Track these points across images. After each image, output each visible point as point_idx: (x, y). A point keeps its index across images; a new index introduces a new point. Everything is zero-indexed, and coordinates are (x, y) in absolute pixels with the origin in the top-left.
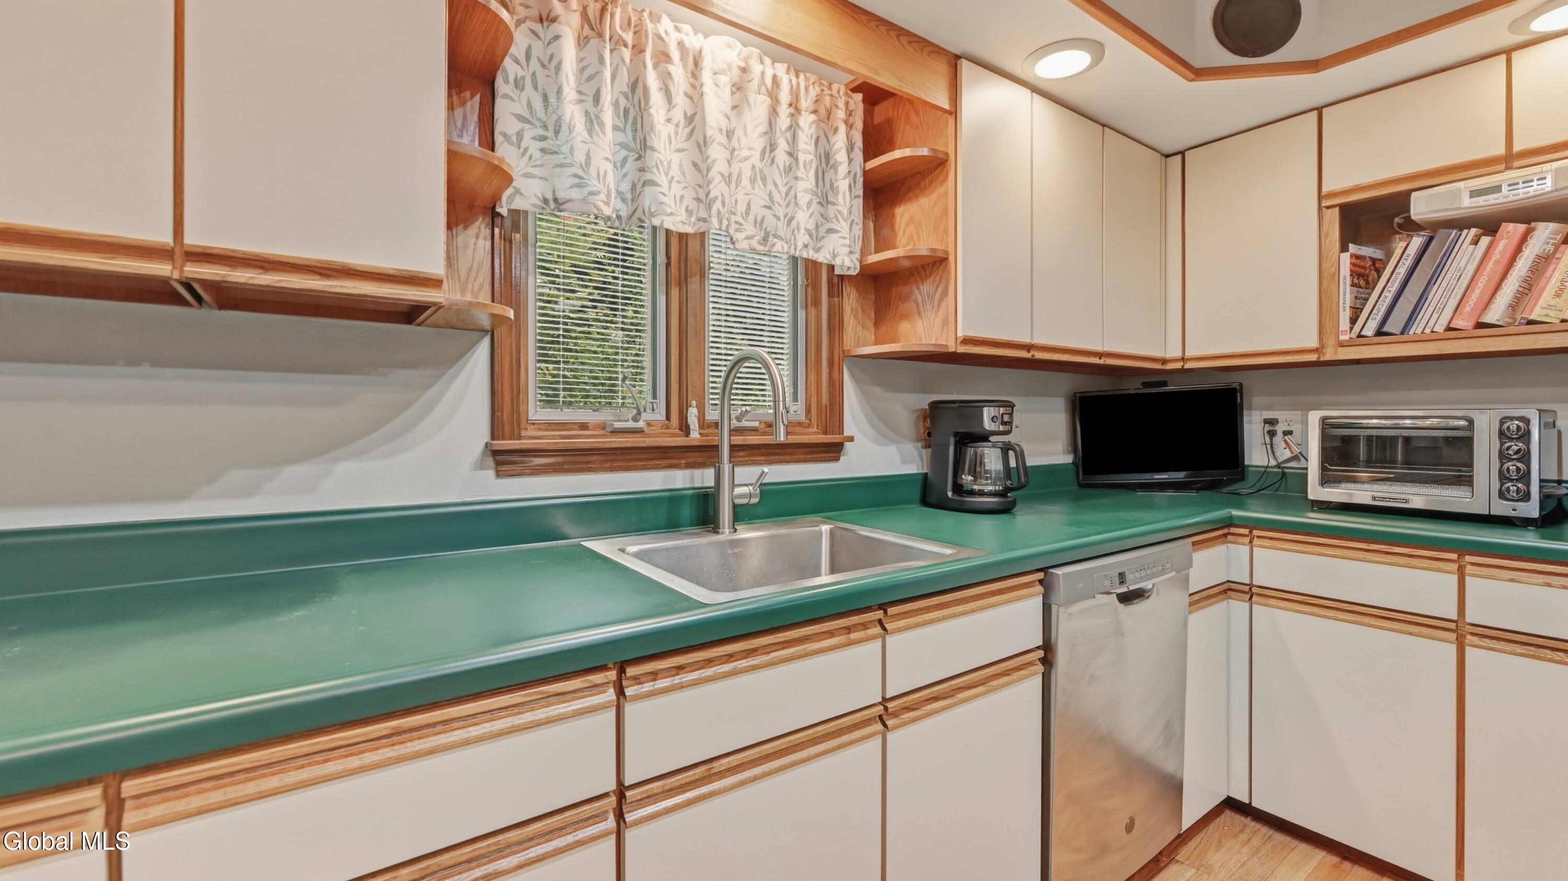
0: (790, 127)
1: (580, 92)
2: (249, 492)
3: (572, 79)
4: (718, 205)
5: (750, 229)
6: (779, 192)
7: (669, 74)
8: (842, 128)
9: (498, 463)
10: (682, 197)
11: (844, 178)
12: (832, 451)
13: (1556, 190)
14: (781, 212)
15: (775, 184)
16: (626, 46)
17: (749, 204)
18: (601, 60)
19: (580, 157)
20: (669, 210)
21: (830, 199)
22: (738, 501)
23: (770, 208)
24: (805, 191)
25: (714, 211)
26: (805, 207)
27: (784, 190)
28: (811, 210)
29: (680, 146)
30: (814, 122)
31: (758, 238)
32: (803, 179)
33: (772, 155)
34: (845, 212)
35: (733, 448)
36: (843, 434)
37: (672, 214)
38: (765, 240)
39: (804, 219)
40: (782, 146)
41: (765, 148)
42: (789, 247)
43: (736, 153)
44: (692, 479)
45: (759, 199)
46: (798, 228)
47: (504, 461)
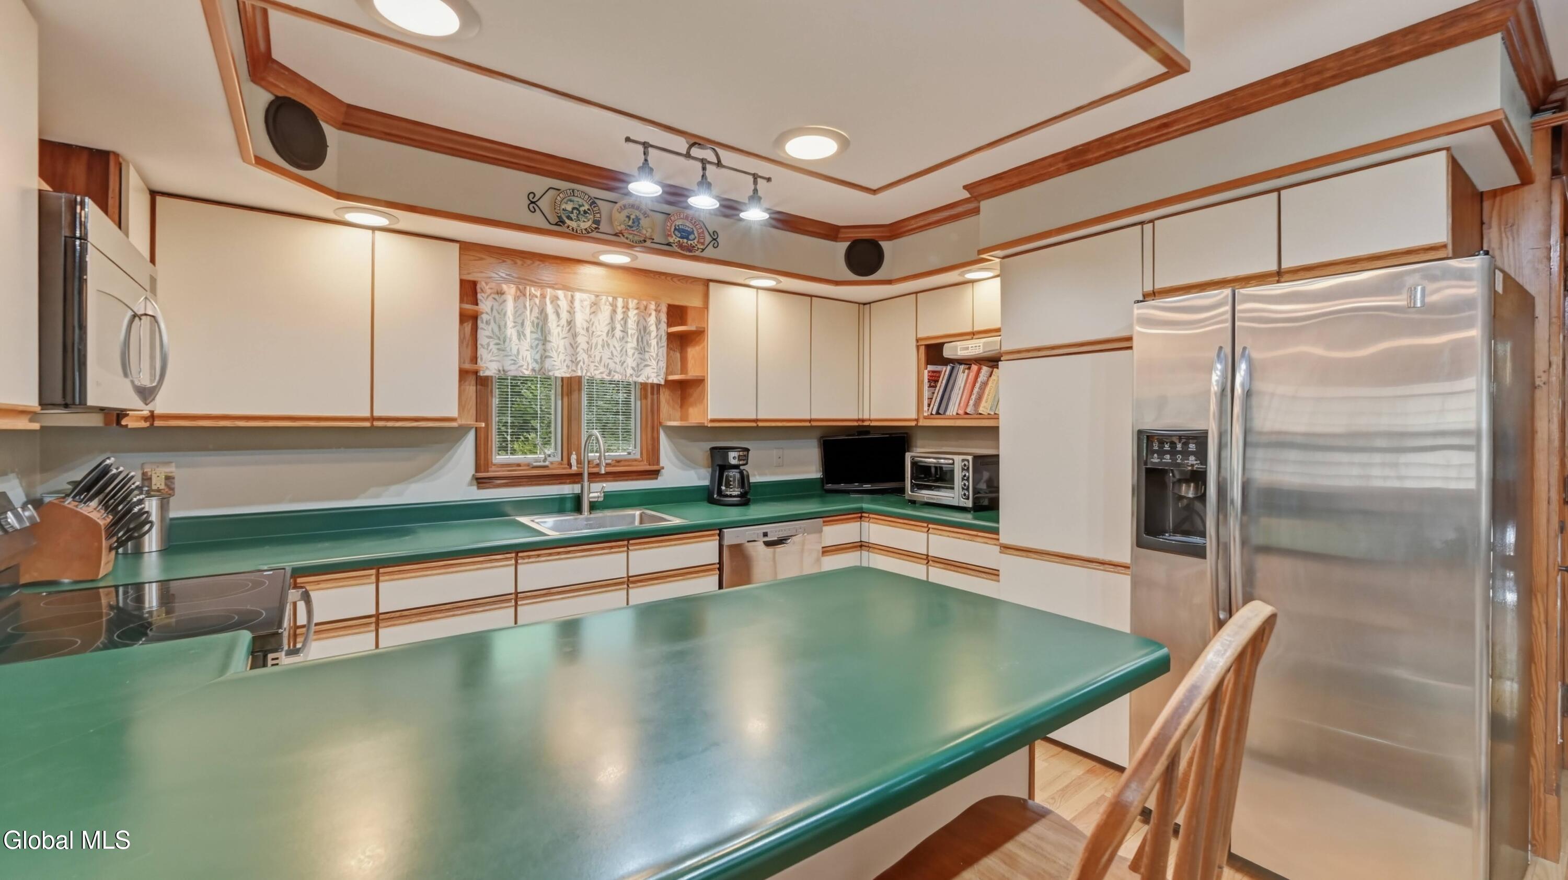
0: (623, 319)
1: (515, 322)
2: (377, 496)
3: (511, 318)
4: (581, 363)
5: (602, 369)
6: (617, 350)
7: (559, 306)
8: (654, 313)
9: (479, 483)
10: (565, 360)
11: (654, 339)
12: (654, 474)
13: (984, 352)
14: (617, 360)
15: (615, 347)
16: (537, 297)
17: (601, 357)
18: (525, 307)
19: (514, 352)
20: (557, 368)
21: (646, 349)
22: (591, 500)
23: (612, 359)
24: (631, 348)
25: (579, 367)
26: (631, 356)
27: (619, 349)
28: (634, 358)
29: (565, 336)
30: (636, 314)
31: (606, 373)
32: (630, 342)
33: (613, 333)
34: (655, 356)
35: (590, 474)
36: (659, 465)
37: (559, 369)
38: (609, 374)
39: (630, 362)
40: (619, 327)
41: (609, 331)
42: (622, 377)
43: (594, 333)
44: (573, 489)
45: (607, 354)
46: (628, 366)
47: (481, 482)
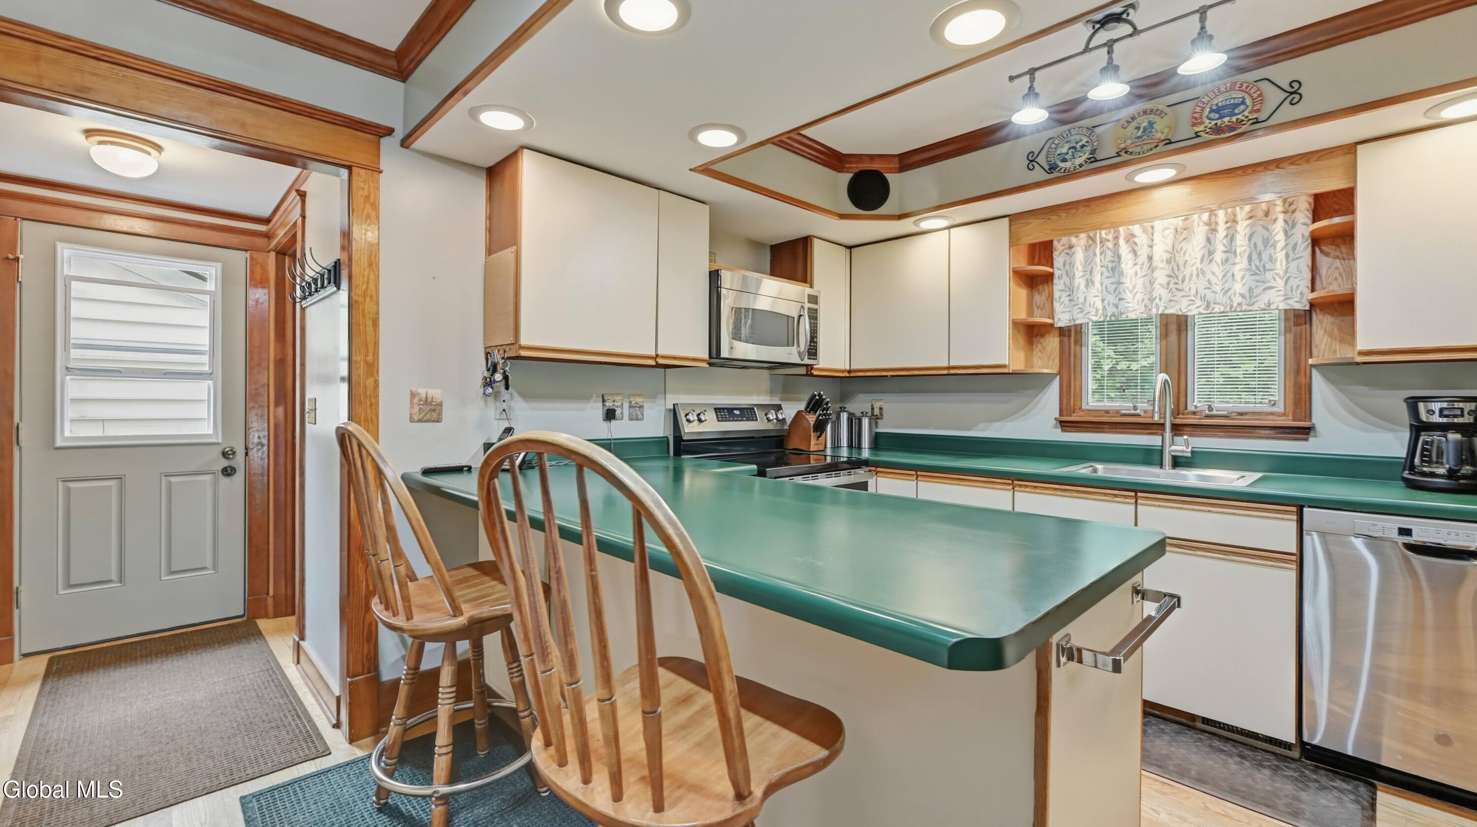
0: (1226, 236)
1: (1084, 272)
3: (1080, 268)
4: (1157, 301)
5: (1198, 302)
6: (1217, 277)
7: (1135, 243)
8: (1281, 217)
9: (1061, 426)
10: (1143, 300)
11: (1281, 251)
12: (1304, 433)
14: (1218, 289)
15: (1213, 273)
16: (1109, 241)
18: (1095, 254)
19: (1081, 300)
20: (1131, 309)
21: (1268, 266)
22: (1174, 454)
23: (1209, 288)
24: (1240, 270)
25: (1154, 304)
26: (1239, 281)
27: (1220, 275)
28: (1244, 281)
29: (1144, 274)
30: (1248, 225)
32: (1239, 263)
33: (1211, 257)
34: (1282, 273)
36: (1312, 420)
37: (1134, 310)
38: (1208, 306)
40: (1220, 248)
41: (1203, 256)
42: (1225, 308)
43: (1188, 263)
45: (1202, 283)
46: (1235, 294)
47: (1065, 425)
